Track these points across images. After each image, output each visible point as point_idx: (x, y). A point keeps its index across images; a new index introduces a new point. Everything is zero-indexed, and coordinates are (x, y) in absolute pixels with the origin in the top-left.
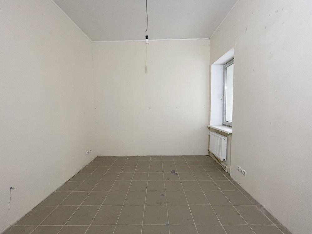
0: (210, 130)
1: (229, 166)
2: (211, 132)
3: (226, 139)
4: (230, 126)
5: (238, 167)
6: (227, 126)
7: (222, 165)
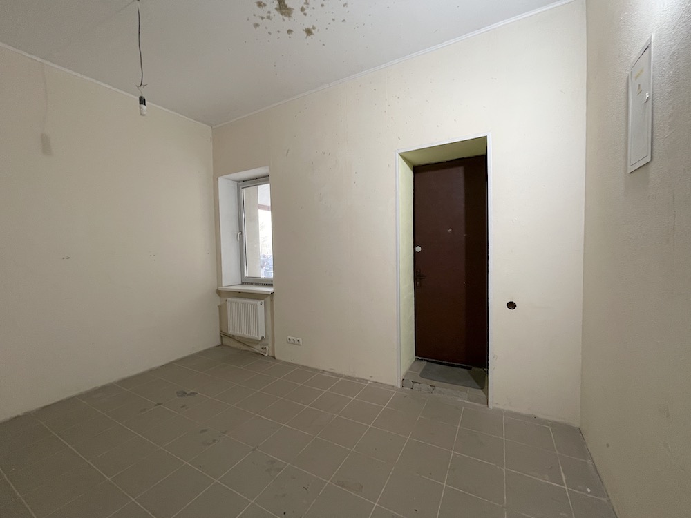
0: (219, 295)
1: (270, 344)
2: (229, 299)
3: (263, 304)
4: (257, 284)
5: (289, 337)
6: (252, 284)
7: (258, 348)
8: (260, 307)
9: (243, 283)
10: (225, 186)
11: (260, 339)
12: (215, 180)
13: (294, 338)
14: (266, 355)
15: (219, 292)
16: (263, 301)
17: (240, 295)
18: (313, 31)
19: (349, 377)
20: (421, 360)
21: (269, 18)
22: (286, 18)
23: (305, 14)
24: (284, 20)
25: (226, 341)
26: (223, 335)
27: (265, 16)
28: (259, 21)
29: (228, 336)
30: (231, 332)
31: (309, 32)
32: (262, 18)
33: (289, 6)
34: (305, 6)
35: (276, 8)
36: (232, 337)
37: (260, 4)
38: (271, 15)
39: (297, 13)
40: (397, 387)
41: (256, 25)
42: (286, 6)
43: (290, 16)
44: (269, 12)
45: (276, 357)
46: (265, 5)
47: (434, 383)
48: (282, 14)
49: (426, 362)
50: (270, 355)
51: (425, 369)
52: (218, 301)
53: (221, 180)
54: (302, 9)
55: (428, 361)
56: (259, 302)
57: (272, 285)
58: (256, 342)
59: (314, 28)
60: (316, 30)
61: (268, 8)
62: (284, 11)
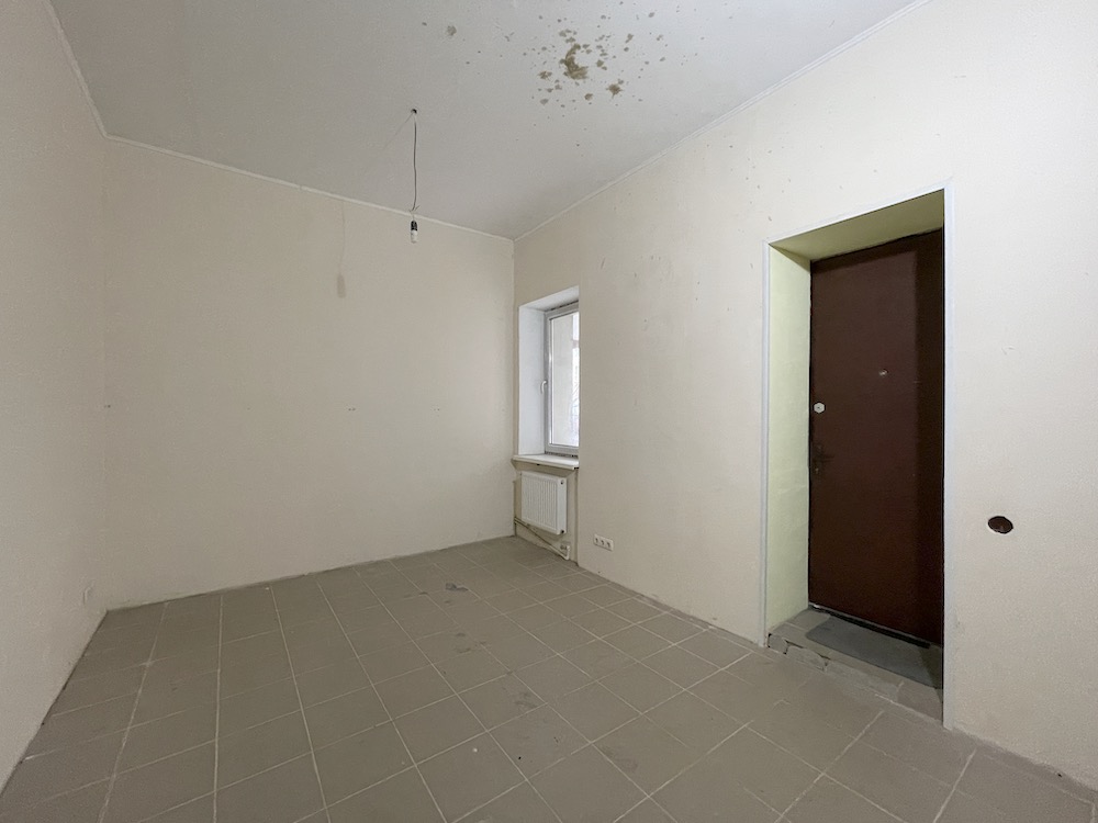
0: (515, 467)
1: (573, 545)
2: (524, 473)
3: (565, 484)
4: (563, 456)
5: (596, 536)
6: (557, 454)
7: (556, 546)
8: (560, 486)
9: (546, 453)
10: (528, 317)
11: (558, 533)
12: (516, 310)
13: (602, 538)
14: (567, 558)
15: (515, 463)
16: (565, 480)
17: (539, 468)
18: (621, 86)
19: (679, 613)
20: (820, 610)
21: (558, 87)
22: (580, 81)
23: (605, 68)
24: (577, 84)
25: (521, 531)
26: (517, 522)
27: (553, 87)
28: (546, 95)
29: (522, 524)
30: (525, 518)
31: (615, 89)
32: (550, 91)
33: (580, 65)
34: (602, 59)
35: (565, 74)
36: (528, 527)
37: (544, 75)
38: (560, 84)
39: (593, 71)
40: (757, 644)
41: (545, 101)
42: (577, 67)
43: (584, 78)
44: (557, 81)
45: (580, 564)
46: (550, 74)
47: (831, 653)
48: (574, 78)
49: (828, 616)
50: (572, 559)
51: (822, 628)
52: (514, 475)
53: (522, 309)
54: (600, 64)
55: (833, 614)
56: (559, 480)
57: (576, 457)
58: (556, 538)
59: (621, 82)
60: (625, 84)
61: (553, 78)
62: (575, 73)
